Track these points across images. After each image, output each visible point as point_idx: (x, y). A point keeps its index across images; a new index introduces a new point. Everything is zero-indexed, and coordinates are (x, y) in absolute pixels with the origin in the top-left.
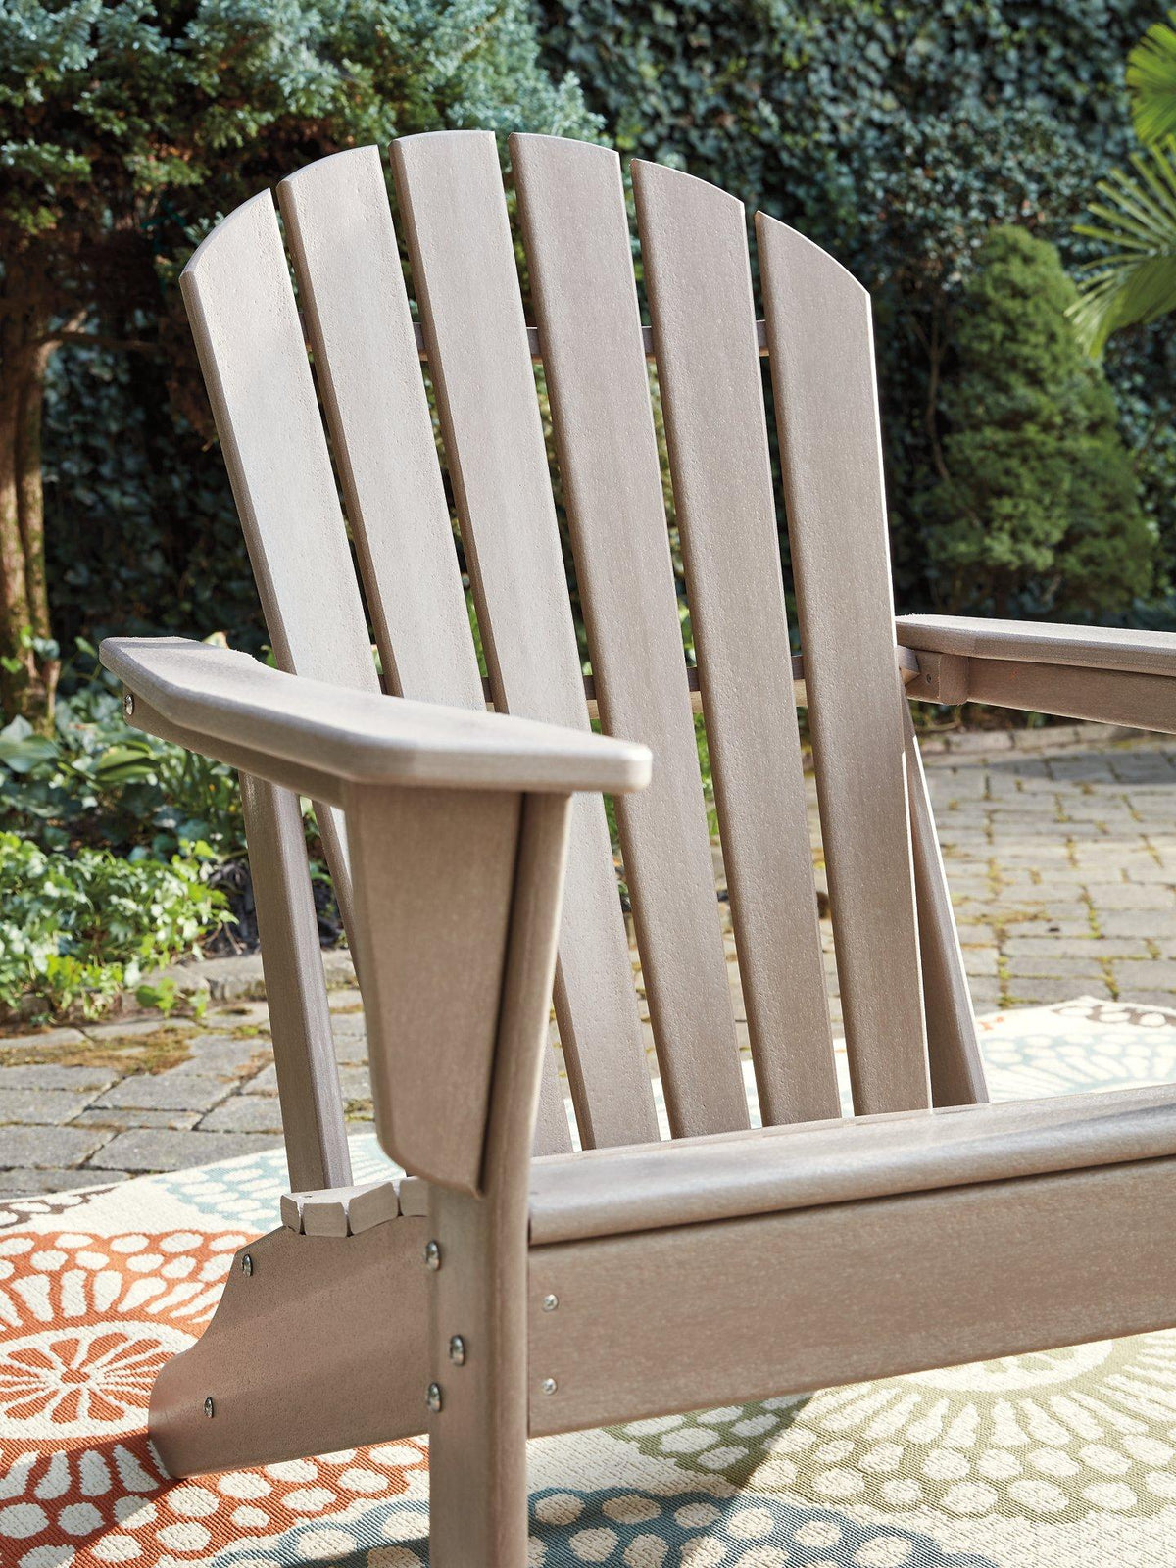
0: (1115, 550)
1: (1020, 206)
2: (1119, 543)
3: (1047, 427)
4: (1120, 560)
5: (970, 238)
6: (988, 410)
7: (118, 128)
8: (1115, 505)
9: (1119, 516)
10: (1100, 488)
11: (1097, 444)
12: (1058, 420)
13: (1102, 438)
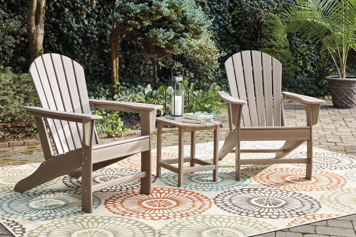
0: (288, 69)
1: (274, 8)
2: (289, 68)
3: (276, 48)
4: (289, 71)
5: (265, 14)
6: (266, 45)
7: (142, 19)
8: (288, 61)
9: (289, 63)
10: (286, 59)
11: (285, 51)
12: (278, 47)
13: (286, 50)
